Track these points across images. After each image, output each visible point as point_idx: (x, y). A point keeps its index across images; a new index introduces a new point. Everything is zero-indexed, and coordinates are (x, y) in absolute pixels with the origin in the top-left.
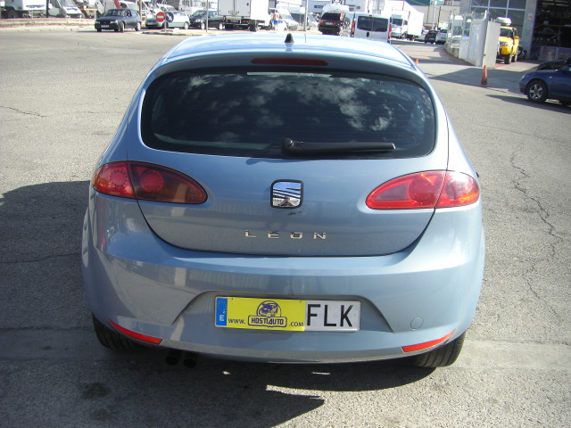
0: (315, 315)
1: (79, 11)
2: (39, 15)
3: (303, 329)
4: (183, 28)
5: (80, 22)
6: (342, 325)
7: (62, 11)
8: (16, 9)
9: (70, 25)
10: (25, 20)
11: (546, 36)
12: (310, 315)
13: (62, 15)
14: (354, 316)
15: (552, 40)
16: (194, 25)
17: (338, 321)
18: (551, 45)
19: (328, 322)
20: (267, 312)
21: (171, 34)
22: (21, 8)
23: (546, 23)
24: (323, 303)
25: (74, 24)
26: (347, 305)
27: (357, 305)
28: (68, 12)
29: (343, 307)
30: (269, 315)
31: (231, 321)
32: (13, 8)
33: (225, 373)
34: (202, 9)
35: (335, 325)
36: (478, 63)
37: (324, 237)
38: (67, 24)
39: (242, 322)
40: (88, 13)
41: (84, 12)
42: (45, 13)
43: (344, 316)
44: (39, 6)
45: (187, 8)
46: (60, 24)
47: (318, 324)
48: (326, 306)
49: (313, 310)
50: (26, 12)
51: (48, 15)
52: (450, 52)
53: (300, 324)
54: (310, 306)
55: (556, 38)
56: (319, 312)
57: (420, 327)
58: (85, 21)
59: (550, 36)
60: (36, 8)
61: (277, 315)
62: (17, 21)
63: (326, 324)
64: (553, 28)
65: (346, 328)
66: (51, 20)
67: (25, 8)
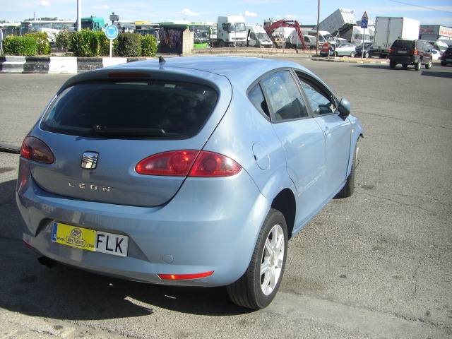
0: (101, 242)
1: (271, 43)
2: (241, 45)
3: (94, 249)
4: (350, 56)
5: (270, 51)
6: (116, 251)
7: (258, 42)
8: (225, 40)
9: (263, 53)
10: (229, 49)
12: (98, 241)
13: (258, 46)
14: (124, 246)
16: (358, 54)
17: (114, 248)
19: (109, 247)
20: (75, 235)
21: (333, 61)
22: (228, 40)
24: (106, 234)
25: (266, 53)
26: (120, 237)
27: (126, 238)
28: (263, 43)
29: (117, 239)
30: (76, 237)
31: (58, 238)
32: (222, 40)
33: (111, 285)
34: (369, 41)
35: (112, 250)
37: (109, 190)
38: (261, 52)
39: (63, 239)
40: (278, 44)
41: (275, 43)
42: (246, 43)
43: (118, 245)
44: (241, 39)
45: (357, 40)
46: (255, 52)
47: (102, 248)
48: (108, 237)
49: (101, 238)
50: (232, 43)
51: (248, 45)
53: (92, 246)
54: (99, 235)
56: (103, 239)
57: (171, 262)
58: (274, 50)
60: (239, 40)
61: (81, 238)
62: (224, 49)
63: (107, 249)
65: (118, 254)
66: (249, 49)
67: (231, 40)
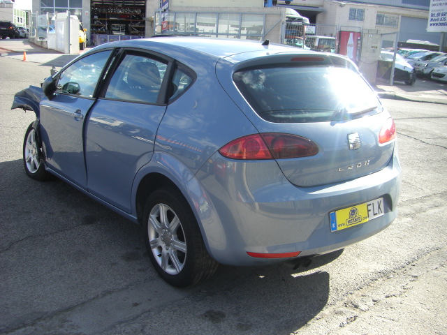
6: (379, 213)
11: (97, 27)
12: (368, 211)
14: (382, 206)
15: (102, 30)
18: (103, 33)
20: (353, 215)
23: (96, 17)
27: (382, 199)
31: (339, 226)
33: (261, 277)
36: (66, 51)
37: (368, 163)
39: (344, 224)
43: (379, 208)
48: (373, 204)
49: (369, 208)
52: (39, 44)
53: (366, 218)
54: (367, 206)
55: (105, 28)
59: (100, 27)
61: (357, 215)
63: (374, 215)
64: (101, 21)
